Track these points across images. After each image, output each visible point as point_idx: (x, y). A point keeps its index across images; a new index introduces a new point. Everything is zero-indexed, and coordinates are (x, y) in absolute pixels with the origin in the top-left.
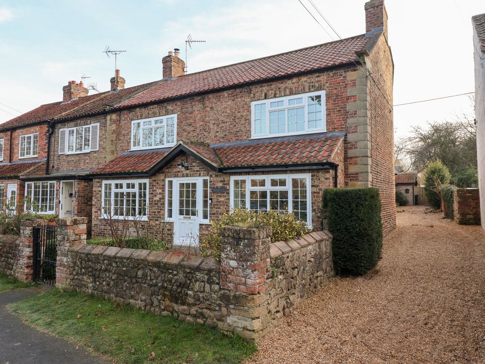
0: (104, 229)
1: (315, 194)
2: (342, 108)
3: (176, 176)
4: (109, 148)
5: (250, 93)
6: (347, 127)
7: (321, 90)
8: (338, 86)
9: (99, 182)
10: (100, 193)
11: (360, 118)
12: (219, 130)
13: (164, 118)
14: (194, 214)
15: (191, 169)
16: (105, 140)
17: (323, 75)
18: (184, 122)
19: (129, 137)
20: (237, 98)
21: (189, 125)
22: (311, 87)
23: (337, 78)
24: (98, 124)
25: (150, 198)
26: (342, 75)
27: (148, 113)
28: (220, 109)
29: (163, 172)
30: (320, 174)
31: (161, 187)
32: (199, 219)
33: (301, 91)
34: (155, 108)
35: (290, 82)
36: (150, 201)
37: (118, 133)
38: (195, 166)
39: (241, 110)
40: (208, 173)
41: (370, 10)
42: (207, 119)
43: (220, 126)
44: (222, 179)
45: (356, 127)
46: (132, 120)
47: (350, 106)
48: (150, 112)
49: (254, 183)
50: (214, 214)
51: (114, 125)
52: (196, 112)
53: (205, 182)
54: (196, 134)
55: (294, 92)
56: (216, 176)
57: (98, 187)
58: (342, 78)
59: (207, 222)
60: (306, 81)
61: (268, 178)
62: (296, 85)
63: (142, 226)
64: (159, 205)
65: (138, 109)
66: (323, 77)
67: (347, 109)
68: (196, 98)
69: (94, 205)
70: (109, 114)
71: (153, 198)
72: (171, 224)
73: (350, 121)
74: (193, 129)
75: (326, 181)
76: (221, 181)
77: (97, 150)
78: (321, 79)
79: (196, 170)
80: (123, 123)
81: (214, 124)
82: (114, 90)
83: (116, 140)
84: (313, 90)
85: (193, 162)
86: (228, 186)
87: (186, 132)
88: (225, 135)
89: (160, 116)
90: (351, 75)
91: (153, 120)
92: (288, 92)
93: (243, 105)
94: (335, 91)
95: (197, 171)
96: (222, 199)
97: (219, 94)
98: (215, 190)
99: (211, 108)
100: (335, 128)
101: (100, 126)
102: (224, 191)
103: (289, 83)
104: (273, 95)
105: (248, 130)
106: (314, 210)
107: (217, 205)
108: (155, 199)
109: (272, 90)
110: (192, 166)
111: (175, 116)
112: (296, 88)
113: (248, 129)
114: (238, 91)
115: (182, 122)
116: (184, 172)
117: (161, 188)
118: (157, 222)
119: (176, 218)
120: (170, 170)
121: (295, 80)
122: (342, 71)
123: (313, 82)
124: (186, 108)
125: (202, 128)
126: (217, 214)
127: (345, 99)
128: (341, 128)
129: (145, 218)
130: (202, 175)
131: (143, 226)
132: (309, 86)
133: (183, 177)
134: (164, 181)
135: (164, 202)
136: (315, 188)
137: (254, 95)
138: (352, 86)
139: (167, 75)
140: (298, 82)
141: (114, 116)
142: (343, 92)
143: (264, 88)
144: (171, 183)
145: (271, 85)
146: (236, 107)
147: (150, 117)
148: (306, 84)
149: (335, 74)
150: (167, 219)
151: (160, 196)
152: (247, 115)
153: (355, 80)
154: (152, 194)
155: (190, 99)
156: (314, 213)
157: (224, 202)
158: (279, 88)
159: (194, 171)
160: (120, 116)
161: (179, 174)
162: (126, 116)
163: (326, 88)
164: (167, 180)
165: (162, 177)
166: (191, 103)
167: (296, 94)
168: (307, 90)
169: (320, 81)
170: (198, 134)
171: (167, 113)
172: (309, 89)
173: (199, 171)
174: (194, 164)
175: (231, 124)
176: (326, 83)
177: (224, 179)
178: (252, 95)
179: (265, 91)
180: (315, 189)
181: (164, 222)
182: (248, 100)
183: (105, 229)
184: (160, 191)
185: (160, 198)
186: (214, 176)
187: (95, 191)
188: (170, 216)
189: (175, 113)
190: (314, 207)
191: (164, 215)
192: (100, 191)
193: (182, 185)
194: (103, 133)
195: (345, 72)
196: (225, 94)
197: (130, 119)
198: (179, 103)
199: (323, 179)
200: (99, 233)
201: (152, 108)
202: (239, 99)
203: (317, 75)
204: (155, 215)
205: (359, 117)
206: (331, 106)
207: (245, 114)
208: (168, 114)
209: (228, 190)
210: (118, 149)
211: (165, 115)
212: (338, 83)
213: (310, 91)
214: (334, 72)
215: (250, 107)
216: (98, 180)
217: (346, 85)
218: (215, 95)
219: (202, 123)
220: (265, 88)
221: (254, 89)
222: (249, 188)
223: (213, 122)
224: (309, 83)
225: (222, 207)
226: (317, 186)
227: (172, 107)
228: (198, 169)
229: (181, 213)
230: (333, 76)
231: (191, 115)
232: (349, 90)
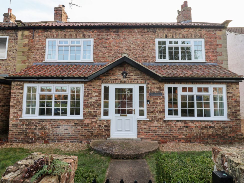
0: (25, 129)
1: (230, 98)
2: (214, 50)
3: (113, 82)
4: (19, 57)
5: (155, 33)
6: (218, 61)
7: (202, 38)
8: (212, 37)
10: (21, 95)
11: (224, 57)
12: (131, 54)
13: (81, 40)
14: (130, 112)
15: (129, 77)
16: (15, 51)
17: (203, 30)
18: (100, 45)
19: (43, 51)
20: (145, 34)
21: (105, 48)
22: (196, 36)
23: (211, 33)
24: (7, 37)
25: (85, 100)
26: (213, 32)
27: (65, 35)
28: (131, 40)
29: (100, 79)
30: (233, 85)
31: (98, 91)
32: (136, 116)
33: (190, 37)
34: (73, 32)
35: (182, 30)
36: (84, 103)
37: (31, 47)
38: (133, 75)
39: (149, 43)
40: (145, 81)
42: (121, 45)
43: (131, 51)
44: (159, 86)
45: (222, 61)
46: (47, 38)
47: (218, 50)
48: (67, 34)
49: (184, 90)
50: (151, 112)
51: (26, 40)
52: (111, 40)
53: (141, 89)
54: (111, 55)
55: (185, 37)
56: (153, 84)
57: (19, 89)
58: (213, 34)
59: (144, 118)
60: (192, 32)
61: (195, 87)
62: (186, 33)
63: (75, 124)
64: (95, 105)
65: (54, 30)
66: (203, 31)
67: (217, 51)
68: (111, 30)
69: (13, 106)
70: (21, 31)
71: (88, 100)
72: (108, 121)
73: (219, 57)
74: (108, 51)
75: (237, 89)
76: (157, 88)
77: (6, 58)
78: (202, 32)
79: (134, 78)
80: (36, 39)
81: (126, 49)
82: (7, 22)
83: (28, 52)
84: (197, 37)
85: (131, 72)
86: (163, 92)
87: (102, 52)
88: (136, 58)
89: (77, 38)
90: (218, 33)
91: (69, 40)
92: (181, 36)
93: (150, 40)
94: (210, 40)
95: (135, 79)
96: (158, 101)
97: (131, 30)
98: (151, 94)
99: (124, 38)
100: (211, 61)
101: (10, 39)
102: (160, 94)
103: (182, 31)
104: (171, 36)
105: (154, 56)
106: (229, 108)
107: (155, 105)
108: (90, 100)
109: (170, 33)
110: (130, 75)
111: (92, 40)
112: (186, 34)
113: (154, 55)
114: (146, 30)
115: (98, 45)
116: (121, 80)
117: (97, 92)
118: (93, 120)
119: (113, 116)
120: (107, 77)
121: (185, 30)
122: (214, 30)
123: (197, 33)
124: (102, 35)
125: (116, 51)
126: (154, 112)
127: (216, 45)
128: (214, 61)
129: (80, 117)
130: (139, 82)
132: (195, 35)
133: (121, 83)
134: (100, 86)
135: (101, 103)
136: (230, 94)
137: (158, 34)
138: (219, 39)
140: (188, 31)
141: (26, 33)
142: (215, 42)
143: (165, 31)
145: (170, 30)
146: (144, 40)
147: (67, 38)
148: (192, 33)
149: (210, 30)
150: (103, 117)
151: (97, 98)
152: (153, 47)
153: (221, 36)
154: (88, 96)
155: (106, 30)
156: (229, 110)
157: (161, 103)
158: (176, 33)
159: (133, 79)
160: (33, 33)
161: (117, 81)
162: (41, 34)
163: (205, 37)
164: (103, 85)
165: (98, 82)
166: (107, 33)
167: (186, 38)
168: (194, 37)
169: (201, 33)
170: (113, 55)
171: (84, 37)
172: (195, 36)
173: (137, 79)
174: (132, 74)
175: (140, 51)
176: (205, 35)
177: (160, 86)
178: (156, 34)
179: (166, 33)
180: (229, 95)
181: (101, 120)
182: (153, 37)
183: (27, 129)
184: (97, 94)
185: (96, 100)
186: (150, 84)
187: (14, 93)
188: (106, 113)
189: (92, 38)
190: (230, 106)
191: (100, 114)
192: (21, 93)
193: (118, 90)
194: (13, 45)
195: (215, 30)
196: (136, 30)
197: (45, 37)
198: (95, 31)
199: (235, 89)
200: (19, 133)
201: (69, 31)
202: (147, 36)
203: (200, 29)
204: (90, 114)
205: (224, 56)
206: (208, 48)
207: (151, 45)
208: (85, 38)
209: (164, 94)
210: (30, 59)
211: (82, 38)
212: (211, 36)
213: (195, 38)
214: (209, 29)
215: (155, 41)
216: (19, 83)
217: (216, 38)
218: (128, 30)
219: (116, 48)
220: (166, 31)
221: (158, 31)
222: (180, 93)
223: (126, 48)
224: (194, 33)
225: (158, 107)
226: (231, 93)
227: (89, 33)
228: (136, 78)
229: (118, 111)
230: (209, 32)
231: (107, 41)
232: (218, 41)
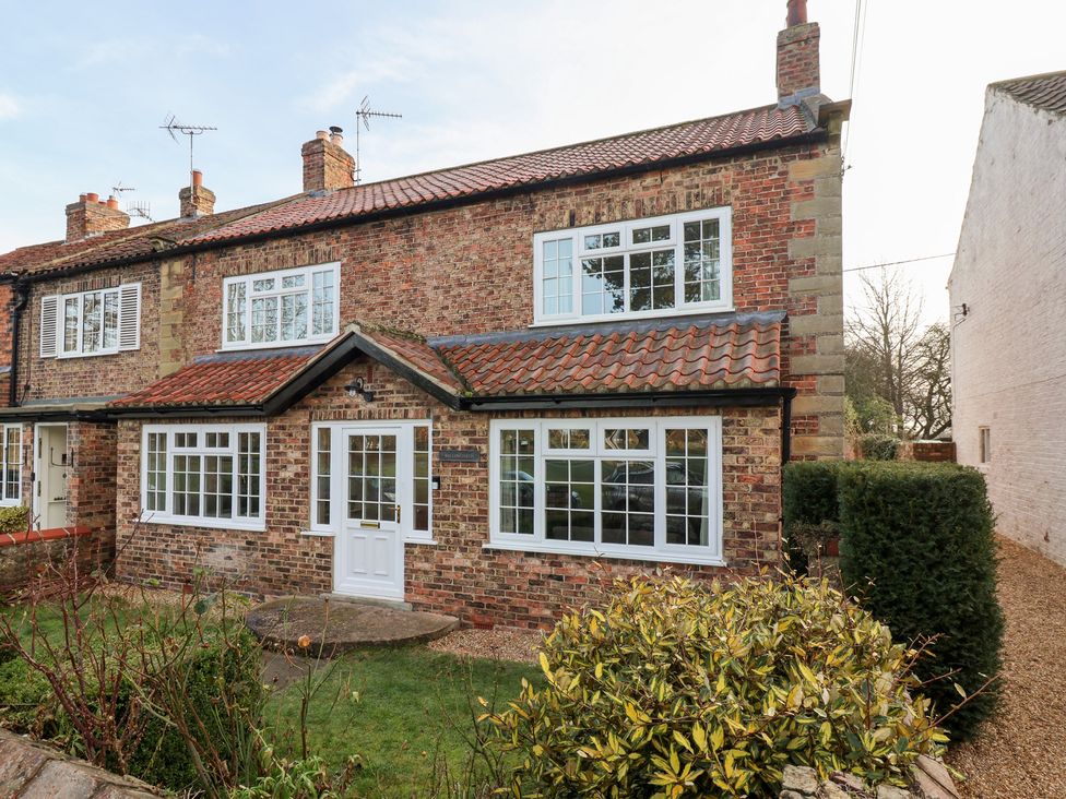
0: (147, 549)
1: (736, 474)
2: (776, 251)
3: (341, 417)
4: (167, 343)
5: (533, 212)
6: (790, 300)
7: (719, 205)
8: (766, 195)
9: (133, 429)
10: (136, 456)
11: (824, 277)
12: (449, 303)
13: (308, 271)
14: (390, 514)
15: (382, 399)
16: (155, 325)
17: (726, 169)
18: (359, 283)
19: (216, 317)
20: (498, 223)
21: (372, 290)
22: (693, 198)
23: (761, 177)
24: (138, 286)
25: (269, 474)
26: (776, 168)
27: (266, 260)
28: (451, 251)
29: (306, 407)
30: (749, 417)
31: (300, 444)
32: (403, 530)
33: (667, 207)
34: (284, 248)
35: (636, 184)
36: (269, 481)
37: (188, 307)
38: (392, 392)
39: (509, 254)
40: (429, 411)
41: (789, 47)
42: (419, 275)
43: (452, 293)
44: (469, 428)
45: (813, 298)
46: (224, 277)
47: (796, 248)
48: (271, 257)
49: (556, 439)
50: (445, 518)
51: (177, 288)
52: (390, 259)
53: (420, 434)
54: (390, 312)
55: (648, 211)
56: (452, 418)
57: (132, 440)
58: (776, 176)
59: (425, 537)
60: (679, 183)
62: (653, 192)
63: (248, 543)
64: (294, 490)
65: (239, 249)
66: (727, 174)
67: (789, 254)
68: (388, 222)
69: (122, 487)
70: (166, 262)
71: (277, 474)
72: (327, 541)
73: (796, 284)
74: (381, 299)
75: (764, 437)
76: (466, 433)
77: (137, 347)
78: (720, 178)
79: (395, 401)
80: (201, 283)
81: (436, 288)
82: (188, 216)
83: (183, 325)
84: (698, 204)
85: (388, 381)
86: (483, 447)
87: (363, 306)
88: (467, 316)
89: (296, 266)
90: (800, 169)
91: (278, 276)
92: (631, 211)
93: (513, 242)
94: (757, 210)
95: (397, 405)
96: (467, 480)
97: (451, 214)
98: (447, 456)
99: (428, 249)
100: (757, 302)
101: (144, 290)
102: (474, 457)
103: (635, 188)
104: (591, 217)
105: (527, 305)
106: (729, 516)
107: (455, 495)
108: (283, 474)
109: (589, 204)
110: (384, 392)
111: (336, 267)
112: (652, 199)
113: (526, 301)
114: (499, 205)
115: (353, 283)
116: (361, 408)
117: (300, 448)
118: (290, 536)
119: (341, 526)
120: (324, 401)
121: (649, 180)
122: (777, 158)
123: (697, 187)
124: (363, 248)
125: (404, 297)
126: (454, 518)
127: (785, 229)
128: (772, 302)
129: (256, 524)
130: (411, 414)
131: (251, 542)
132: (689, 196)
133: (360, 419)
134: (306, 428)
135: (308, 482)
136: (735, 456)
137: (542, 216)
138: (803, 196)
139: (312, 186)
140: (660, 186)
141: (179, 267)
142: (779, 212)
143: (568, 200)
144: (325, 434)
145: (587, 192)
146: (495, 246)
147: (271, 270)
148: (679, 189)
149: (757, 164)
150: (317, 529)
151: (298, 469)
152: (524, 268)
153: (812, 182)
154: (275, 461)
155: (373, 226)
156: (729, 524)
157: (475, 488)
158: (609, 200)
159: (391, 405)
160: (193, 266)
161: (349, 412)
162: (209, 266)
163: (732, 200)
164: (316, 426)
165: (300, 418)
166: (377, 236)
167: (652, 215)
168: (683, 207)
169: (717, 183)
170: (394, 312)
171: (315, 260)
172: (689, 202)
173: (404, 405)
174: (389, 387)
175: (481, 289)
176: (733, 187)
177: (472, 426)
178: (536, 217)
179: (572, 207)
180: (732, 460)
181: (308, 537)
182: (525, 229)
183: (151, 550)
184: (297, 455)
185: (297, 474)
186: (444, 418)
187: (124, 452)
188: (325, 518)
189: (335, 261)
190: (731, 508)
191: (307, 517)
192: (136, 452)
193: (356, 442)
194: (152, 306)
195: (784, 160)
196: (466, 213)
197: (219, 274)
198: (344, 236)
199: (757, 433)
200: (135, 559)
201: (277, 248)
202: (502, 228)
203: (711, 167)
204: (282, 516)
205: (822, 274)
206: (745, 247)
207: (517, 263)
208: (316, 263)
209: (485, 456)
210: (188, 346)
211: (309, 264)
212: (764, 189)
213: (689, 209)
214: (755, 160)
215: (531, 246)
216: (131, 424)
217: (788, 192)
218: (440, 215)
219: (404, 286)
220: (571, 200)
221: (542, 202)
222: (543, 452)
223: (435, 283)
224: (687, 187)
225: (466, 502)
226: (741, 451)
227: (328, 244)
228: (401, 400)
229: (355, 512)
230: (753, 171)
231: (377, 265)
232: (794, 206)
